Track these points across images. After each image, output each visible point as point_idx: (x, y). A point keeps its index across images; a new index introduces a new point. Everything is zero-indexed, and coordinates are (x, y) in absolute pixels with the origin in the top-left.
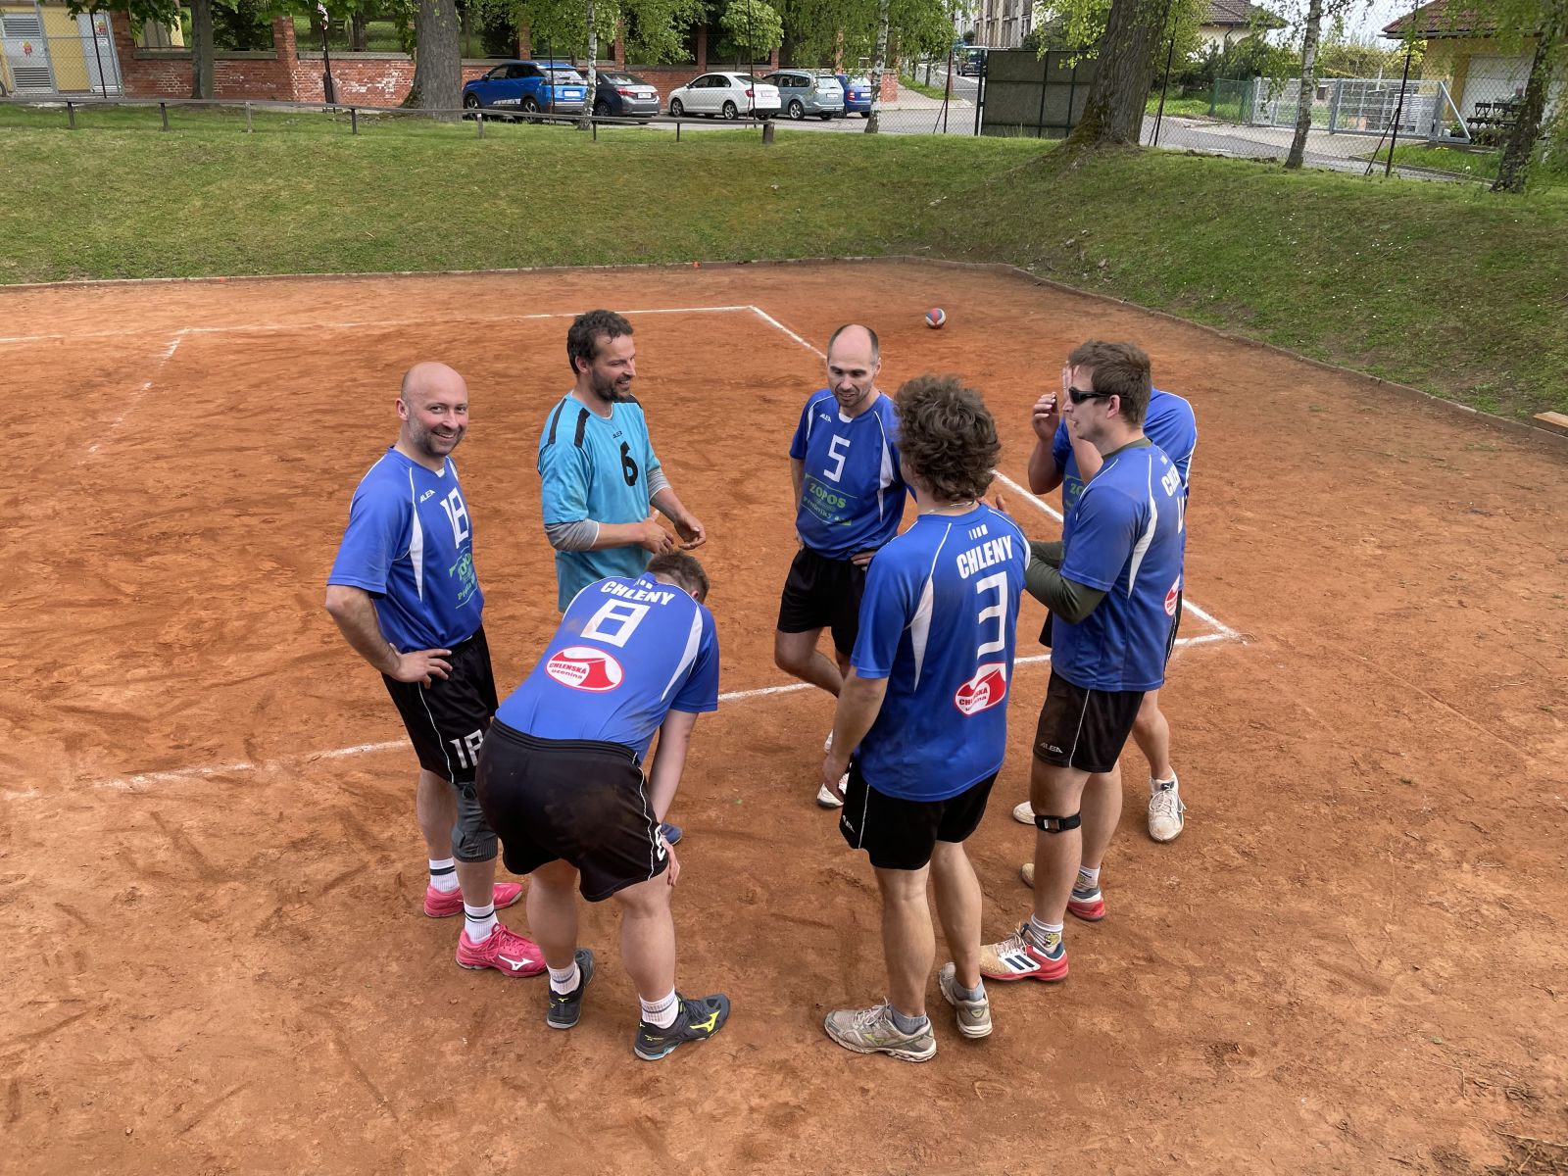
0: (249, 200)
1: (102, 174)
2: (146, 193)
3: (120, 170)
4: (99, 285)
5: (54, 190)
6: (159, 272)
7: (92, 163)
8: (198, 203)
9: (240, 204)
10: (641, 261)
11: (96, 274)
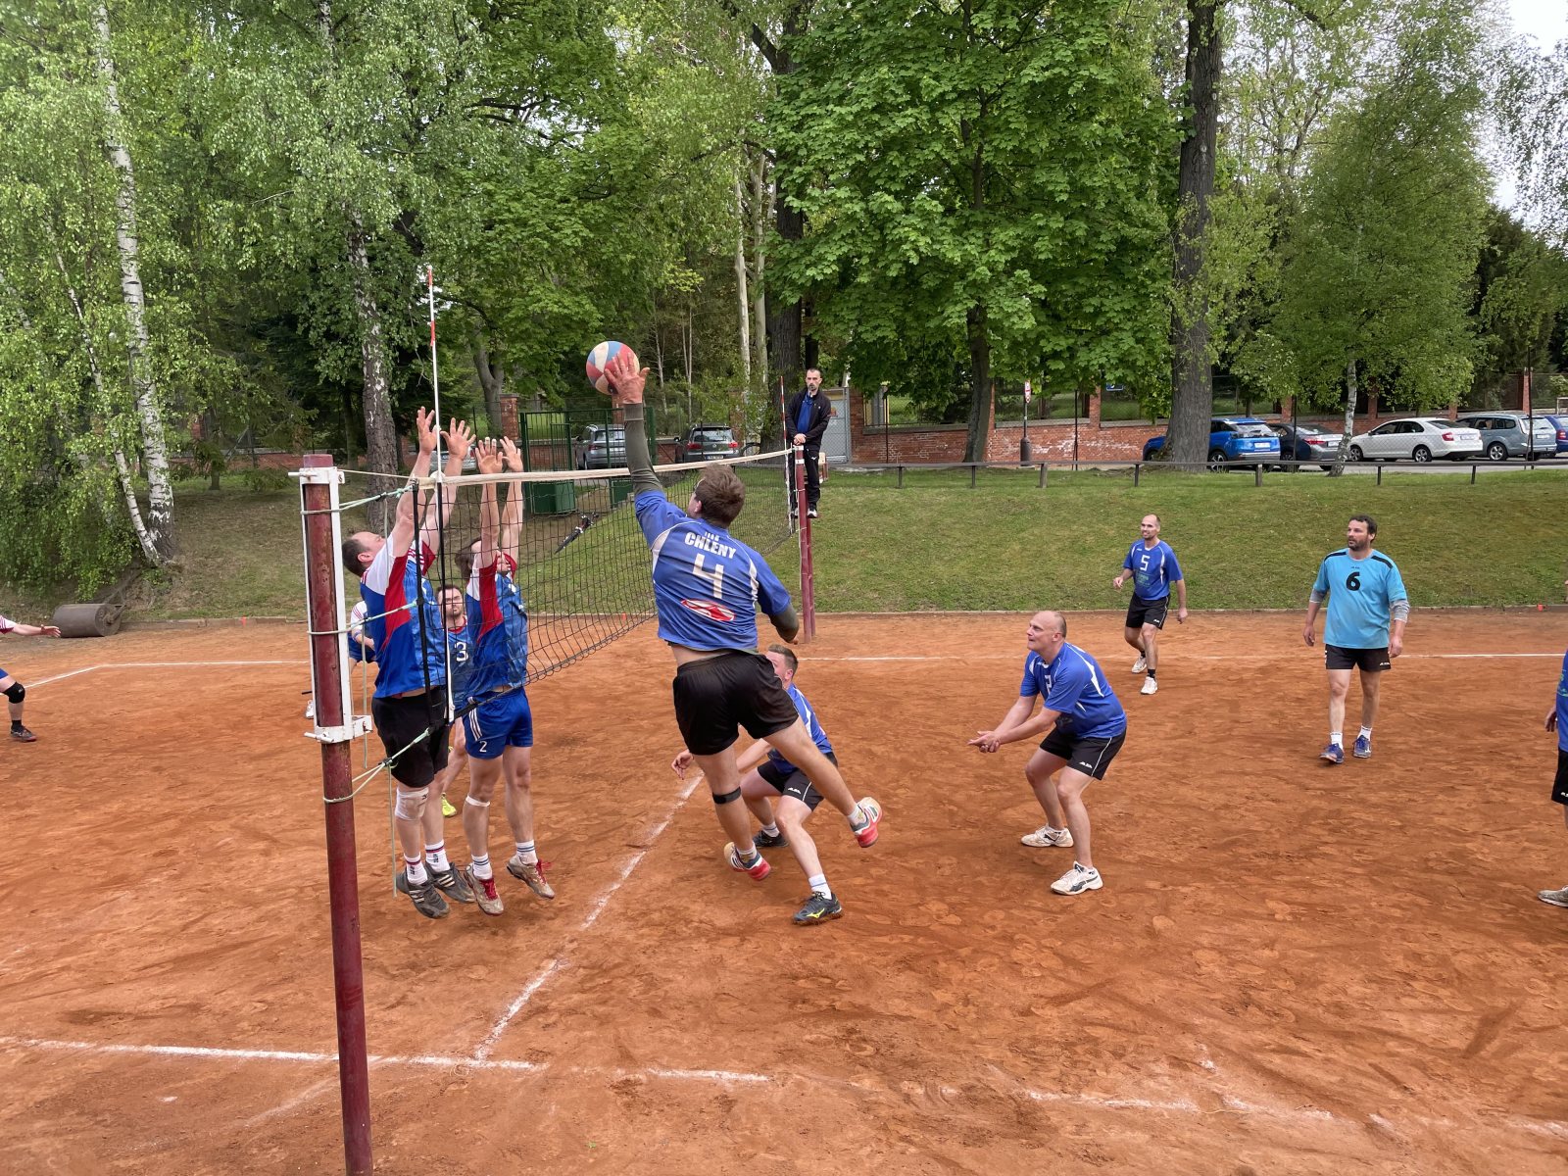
0: (1059, 544)
1: (933, 524)
2: (972, 540)
3: (948, 520)
4: (946, 615)
5: (899, 537)
6: (992, 605)
7: (925, 514)
8: (1017, 547)
9: (1054, 548)
10: (1471, 602)
11: (941, 605)
